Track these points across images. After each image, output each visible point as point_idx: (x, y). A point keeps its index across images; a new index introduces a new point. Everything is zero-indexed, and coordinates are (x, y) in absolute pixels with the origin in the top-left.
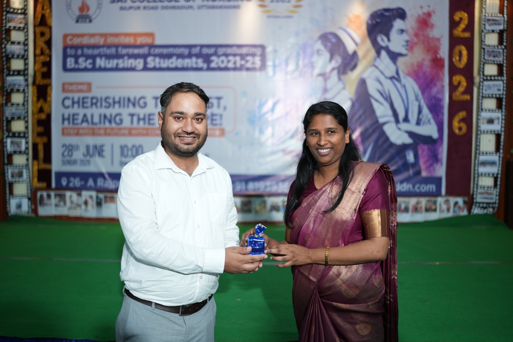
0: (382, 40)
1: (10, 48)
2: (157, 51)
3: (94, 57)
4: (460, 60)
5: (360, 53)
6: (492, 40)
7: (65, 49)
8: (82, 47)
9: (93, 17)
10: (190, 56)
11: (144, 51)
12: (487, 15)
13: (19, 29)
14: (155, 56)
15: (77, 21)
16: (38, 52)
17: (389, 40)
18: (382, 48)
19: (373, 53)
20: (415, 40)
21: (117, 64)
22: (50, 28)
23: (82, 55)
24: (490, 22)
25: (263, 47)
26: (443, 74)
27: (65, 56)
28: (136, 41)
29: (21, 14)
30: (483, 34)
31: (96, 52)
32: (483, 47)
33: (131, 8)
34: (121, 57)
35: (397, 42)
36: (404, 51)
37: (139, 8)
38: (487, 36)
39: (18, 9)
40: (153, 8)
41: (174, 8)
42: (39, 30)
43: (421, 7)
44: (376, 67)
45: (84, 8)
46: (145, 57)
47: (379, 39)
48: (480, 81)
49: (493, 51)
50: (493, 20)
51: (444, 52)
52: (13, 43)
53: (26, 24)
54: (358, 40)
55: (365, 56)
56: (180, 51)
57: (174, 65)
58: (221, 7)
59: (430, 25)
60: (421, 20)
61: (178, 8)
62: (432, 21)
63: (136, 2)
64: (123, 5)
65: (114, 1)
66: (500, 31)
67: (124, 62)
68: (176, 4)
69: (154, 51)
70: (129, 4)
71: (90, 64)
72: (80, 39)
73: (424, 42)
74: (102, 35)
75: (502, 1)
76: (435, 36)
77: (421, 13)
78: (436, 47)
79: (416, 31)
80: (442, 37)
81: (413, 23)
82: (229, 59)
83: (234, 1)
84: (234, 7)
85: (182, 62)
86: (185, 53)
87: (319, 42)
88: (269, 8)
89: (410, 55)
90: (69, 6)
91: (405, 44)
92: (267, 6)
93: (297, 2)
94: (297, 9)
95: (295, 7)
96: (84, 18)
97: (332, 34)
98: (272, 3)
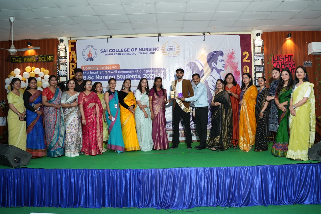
0: (213, 65)
1: (61, 73)
2: (121, 72)
3: (94, 75)
4: (246, 70)
5: (205, 70)
6: (259, 63)
8: (89, 71)
9: (94, 59)
10: (135, 74)
11: (116, 72)
12: (255, 53)
13: (64, 65)
14: (120, 74)
15: (87, 61)
16: (71, 73)
17: (216, 64)
18: (214, 68)
19: (210, 70)
20: (228, 64)
21: (104, 78)
22: (76, 63)
23: (90, 75)
24: (257, 56)
25: (164, 69)
26: (240, 77)
28: (112, 68)
29: (65, 58)
30: (255, 61)
31: (95, 73)
32: (255, 66)
33: (109, 54)
34: (106, 75)
35: (220, 65)
36: (223, 69)
37: (113, 54)
38: (257, 61)
39: (63, 57)
40: (118, 54)
41: (127, 54)
42: (71, 64)
43: (229, 50)
44: (212, 76)
45: (90, 54)
46: (116, 75)
47: (212, 64)
48: (255, 80)
49: (259, 68)
50: (258, 55)
51: (239, 69)
52: (61, 70)
53: (67, 63)
54: (204, 65)
55: (206, 72)
56: (130, 72)
57: (128, 78)
58: (147, 53)
59: (233, 57)
60: (229, 56)
61: (129, 54)
62: (234, 56)
63: (111, 52)
64: (106, 53)
65: (102, 51)
66: (261, 59)
67: (107, 77)
68: (128, 52)
69: (119, 72)
70: (109, 53)
71: (93, 78)
72: (88, 68)
73: (231, 65)
74: (97, 66)
75: (262, 47)
76: (236, 62)
77: (229, 53)
78: (236, 66)
79: (228, 60)
80: (238, 62)
81: (226, 57)
82: (151, 74)
83: (152, 50)
84: (152, 53)
85: (131, 77)
86: (132, 72)
87: (188, 66)
88: (167, 53)
89: (225, 70)
90: (83, 54)
91: (223, 66)
92: (165, 52)
93: (178, 50)
94: (178, 53)
95: (177, 52)
96: (90, 59)
97: (192, 62)
98: (168, 51)
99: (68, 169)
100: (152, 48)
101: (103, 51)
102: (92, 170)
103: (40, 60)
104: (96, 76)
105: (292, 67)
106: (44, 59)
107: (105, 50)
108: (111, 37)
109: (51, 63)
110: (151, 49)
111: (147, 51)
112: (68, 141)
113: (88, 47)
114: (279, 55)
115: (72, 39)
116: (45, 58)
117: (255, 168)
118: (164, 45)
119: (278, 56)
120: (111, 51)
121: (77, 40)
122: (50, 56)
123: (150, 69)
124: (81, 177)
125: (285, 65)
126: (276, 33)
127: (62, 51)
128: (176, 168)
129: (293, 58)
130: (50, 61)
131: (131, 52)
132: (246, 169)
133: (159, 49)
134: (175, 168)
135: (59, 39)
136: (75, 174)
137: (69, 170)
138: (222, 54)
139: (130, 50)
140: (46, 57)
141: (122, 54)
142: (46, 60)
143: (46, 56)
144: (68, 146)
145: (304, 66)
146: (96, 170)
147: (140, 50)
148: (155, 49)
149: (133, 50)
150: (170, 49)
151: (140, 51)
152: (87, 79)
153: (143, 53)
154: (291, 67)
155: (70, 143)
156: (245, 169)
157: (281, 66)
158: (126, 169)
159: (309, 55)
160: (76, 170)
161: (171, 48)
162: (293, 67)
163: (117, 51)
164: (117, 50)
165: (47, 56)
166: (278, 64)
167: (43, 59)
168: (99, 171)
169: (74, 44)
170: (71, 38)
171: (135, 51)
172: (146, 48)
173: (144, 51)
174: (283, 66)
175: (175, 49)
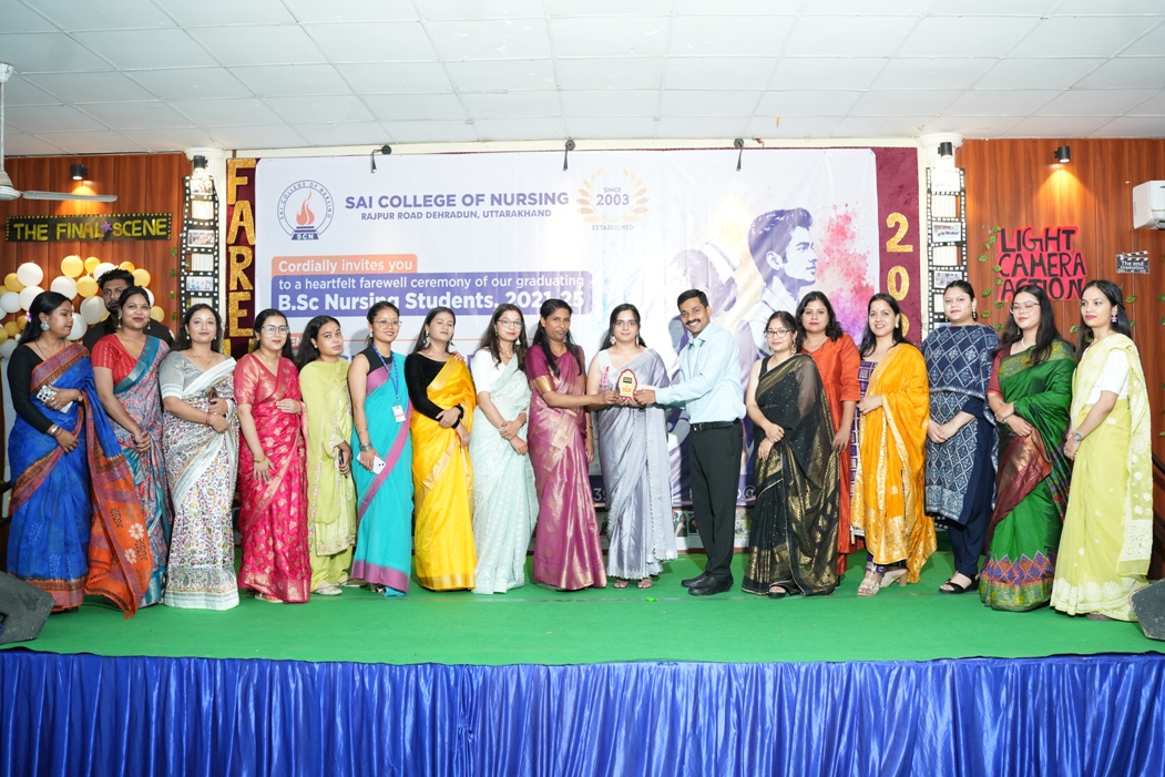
0: (773, 261)
1: (194, 283)
2: (421, 283)
3: (321, 294)
4: (898, 288)
6: (947, 256)
7: (275, 280)
8: (302, 278)
9: (319, 231)
10: (473, 291)
11: (403, 283)
12: (934, 219)
13: (206, 251)
14: (418, 291)
15: (295, 238)
16: (233, 286)
17: (784, 259)
20: (827, 259)
21: (358, 304)
22: (253, 247)
23: (302, 291)
24: (940, 231)
25: (586, 275)
27: (276, 292)
28: (387, 267)
29: (210, 228)
30: (930, 249)
31: (324, 285)
32: (932, 268)
33: (379, 215)
34: (365, 293)
35: (797, 264)
36: (809, 278)
37: (392, 216)
38: (937, 251)
39: (204, 221)
40: (413, 216)
41: (447, 215)
42: (234, 251)
43: (835, 207)
44: (766, 303)
45: (305, 215)
46: (402, 293)
49: (948, 275)
50: (945, 227)
51: (872, 278)
52: (197, 274)
53: (217, 244)
54: (736, 263)
55: (746, 287)
56: (456, 282)
58: (520, 213)
59: (849, 235)
60: (834, 227)
61: (453, 215)
62: (852, 229)
63: (387, 206)
64: (367, 211)
65: (353, 204)
66: (957, 243)
67: (368, 301)
69: (415, 283)
70: (376, 209)
71: (314, 304)
72: (299, 265)
73: (839, 261)
74: (333, 259)
75: (958, 197)
76: (858, 252)
77: (834, 217)
78: (860, 268)
79: (828, 244)
80: (868, 252)
81: (823, 232)
82: (534, 294)
83: (541, 203)
84: (541, 213)
85: (460, 301)
86: (465, 285)
87: (675, 264)
88: (596, 215)
89: (818, 282)
90: (281, 214)
91: (811, 265)
92: (592, 212)
93: (638, 202)
94: (639, 215)
95: (636, 210)
96: (305, 231)
97: (694, 251)
98: (600, 206)
99: (189, 658)
100: (541, 195)
101: (356, 202)
102: (284, 663)
103: (118, 232)
104: (328, 297)
105: (1071, 273)
106: (134, 229)
107: (362, 199)
108: (386, 150)
109: (159, 243)
110: (537, 197)
111: (521, 207)
112: (194, 547)
113: (299, 186)
114: (1023, 227)
115: (239, 155)
116: (137, 225)
117: (930, 668)
118: (585, 182)
119: (1019, 232)
120: (384, 202)
121: (258, 160)
122: (156, 218)
123: (531, 275)
124: (239, 692)
125: (1046, 266)
126: (1013, 143)
127: (200, 198)
128: (616, 665)
129: (1076, 239)
130: (157, 237)
131: (460, 207)
132: (894, 673)
133: (567, 199)
134: (611, 664)
135: (191, 154)
136: (218, 677)
137: (196, 664)
138: (805, 220)
139: (458, 201)
140: (139, 221)
141: (429, 215)
142: (140, 234)
143: (142, 218)
144: (196, 566)
145: (1120, 271)
146: (302, 664)
147: (495, 202)
148: (550, 198)
149: (468, 200)
150: (610, 198)
151: (496, 207)
152: (294, 308)
153: (508, 214)
154: (1069, 275)
155: (204, 556)
156: (890, 671)
157: (1029, 271)
158: (416, 665)
159: (1138, 230)
160: (222, 661)
161: (613, 194)
162: (1075, 274)
163: (408, 203)
164: (410, 201)
165: (146, 217)
166: (1019, 262)
167: (129, 228)
168: (312, 669)
169: (248, 172)
170: (234, 151)
171: (477, 204)
172: (519, 195)
173: (512, 203)
174: (1039, 270)
175: (627, 199)
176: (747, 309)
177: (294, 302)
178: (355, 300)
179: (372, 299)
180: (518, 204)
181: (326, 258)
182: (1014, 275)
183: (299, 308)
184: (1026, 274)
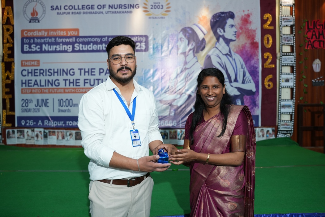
0: (220, 31)
2: (81, 40)
3: (41, 44)
4: (268, 43)
5: (207, 40)
6: (286, 31)
7: (22, 39)
8: (33, 38)
9: (40, 19)
10: (102, 43)
11: (73, 40)
12: (283, 16)
14: (79, 43)
15: (30, 22)
16: (5, 41)
17: (224, 31)
18: (220, 36)
19: (215, 39)
20: (241, 31)
21: (56, 48)
22: (13, 26)
23: (34, 43)
24: (285, 20)
25: (146, 37)
26: (258, 52)
27: (23, 44)
28: (67, 33)
30: (281, 27)
31: (42, 41)
32: (281, 35)
33: (64, 13)
34: (58, 44)
35: (229, 33)
36: (234, 38)
37: (69, 13)
38: (283, 28)
40: (78, 13)
41: (91, 13)
42: (5, 27)
43: (244, 11)
44: (217, 48)
45: (34, 13)
46: (73, 44)
47: (218, 31)
48: (280, 56)
49: (287, 38)
50: (287, 19)
51: (258, 39)
54: (205, 31)
55: (210, 41)
56: (95, 40)
57: (91, 49)
58: (120, 12)
59: (249, 22)
60: (243, 19)
61: (94, 13)
62: (250, 20)
63: (67, 9)
64: (59, 11)
65: (54, 9)
66: (291, 26)
67: (60, 47)
68: (92, 11)
69: (78, 40)
70: (63, 10)
71: (38, 48)
72: (32, 33)
73: (245, 32)
74: (46, 30)
75: (291, 8)
76: (253, 28)
77: (243, 15)
78: (253, 35)
79: (241, 25)
80: (256, 29)
81: (239, 21)
83: (128, 8)
84: (128, 12)
85: (96, 47)
86: (98, 41)
87: (181, 33)
88: (150, 13)
89: (237, 40)
90: (25, 12)
91: (234, 33)
93: (167, 8)
94: (167, 13)
95: (167, 11)
96: (34, 19)
97: (189, 28)
98: (152, 10)
100: (128, 5)
101: (55, 7)
107: (57, 6)
110: (127, 6)
111: (120, 10)
113: (32, 1)
114: (316, 20)
118: (146, 0)
119: (314, 22)
120: (66, 8)
125: (324, 35)
131: (96, 10)
133: (139, 7)
139: (96, 7)
141: (84, 13)
147: (110, 8)
148: (132, 6)
149: (99, 7)
150: (156, 6)
151: (111, 10)
152: (30, 50)
153: (115, 12)
157: (318, 37)
161: (157, 5)
164: (76, 7)
166: (314, 33)
171: (103, 9)
172: (120, 5)
173: (117, 8)
174: (321, 37)
175: (162, 7)
176: (209, 50)
177: (30, 47)
178: (55, 47)
179: (61, 46)
180: (119, 8)
181: (43, 30)
182: (312, 38)
183: (33, 50)
184: (316, 38)
